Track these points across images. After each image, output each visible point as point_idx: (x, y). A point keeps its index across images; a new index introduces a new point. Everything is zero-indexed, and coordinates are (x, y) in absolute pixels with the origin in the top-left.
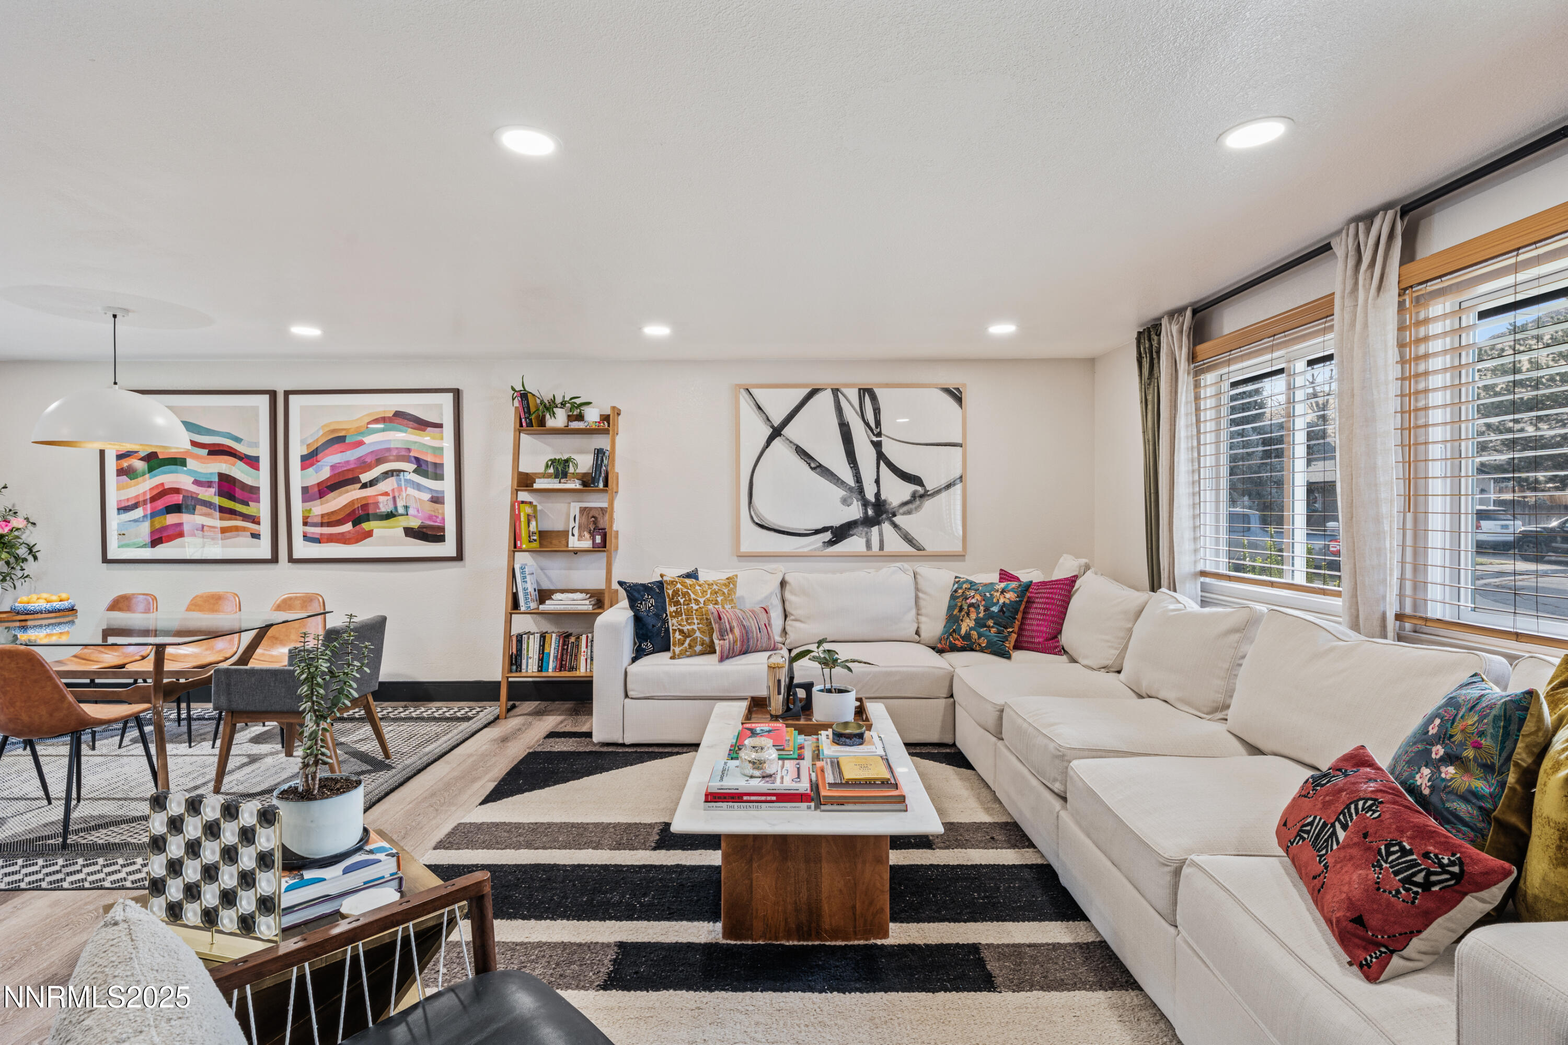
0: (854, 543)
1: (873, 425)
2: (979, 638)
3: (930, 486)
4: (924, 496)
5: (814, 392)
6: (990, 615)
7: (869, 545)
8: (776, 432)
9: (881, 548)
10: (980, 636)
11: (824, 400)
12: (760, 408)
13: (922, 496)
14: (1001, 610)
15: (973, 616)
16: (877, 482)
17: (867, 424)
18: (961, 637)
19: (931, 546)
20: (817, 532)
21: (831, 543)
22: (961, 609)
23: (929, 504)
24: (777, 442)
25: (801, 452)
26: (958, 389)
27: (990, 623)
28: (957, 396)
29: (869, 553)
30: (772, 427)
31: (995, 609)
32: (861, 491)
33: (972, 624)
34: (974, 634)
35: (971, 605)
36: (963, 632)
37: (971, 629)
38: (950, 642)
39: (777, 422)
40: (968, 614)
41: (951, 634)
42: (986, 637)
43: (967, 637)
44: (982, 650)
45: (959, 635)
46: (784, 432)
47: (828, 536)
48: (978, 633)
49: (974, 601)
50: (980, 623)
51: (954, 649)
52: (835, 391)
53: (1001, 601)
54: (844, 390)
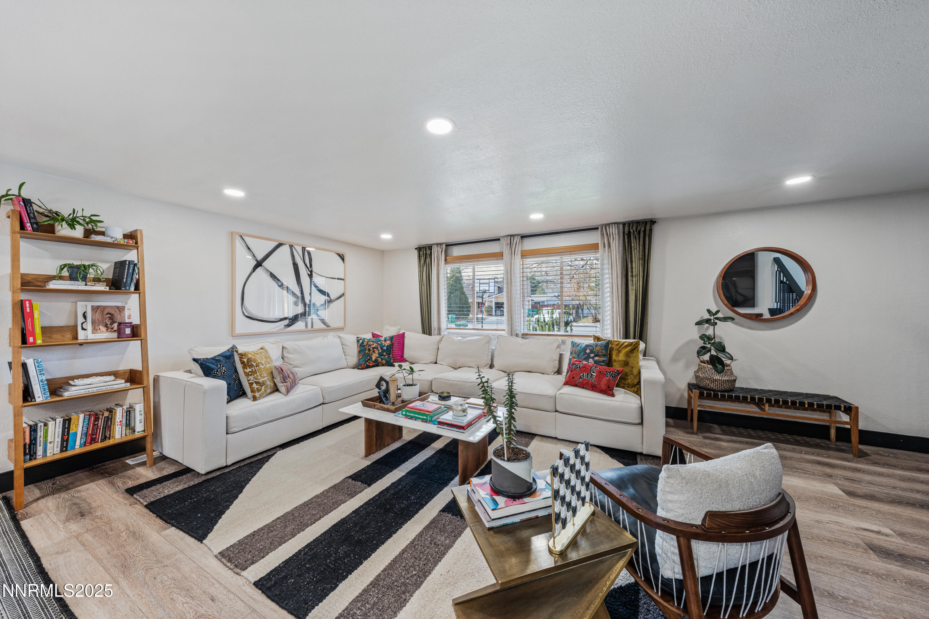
0: (299, 325)
1: (309, 266)
2: (382, 360)
3: (333, 297)
4: (330, 301)
5: (280, 245)
6: (384, 351)
7: (306, 326)
8: (259, 264)
9: (312, 327)
10: (382, 359)
11: (285, 249)
12: (249, 248)
13: (329, 302)
14: (387, 348)
15: (377, 352)
16: (310, 294)
17: (306, 265)
18: (373, 361)
19: (332, 325)
20: (281, 320)
21: (288, 326)
22: (369, 350)
23: (332, 305)
24: (259, 269)
25: (273, 276)
26: (342, 255)
27: (385, 354)
28: (342, 257)
29: (307, 330)
30: (257, 260)
31: (385, 348)
32: (303, 298)
33: (377, 355)
34: (379, 359)
35: (373, 348)
36: (373, 359)
37: (377, 357)
38: (367, 364)
39: (259, 258)
40: (374, 352)
41: (367, 361)
42: (385, 359)
43: (376, 360)
44: (383, 365)
45: (372, 361)
46: (264, 264)
47: (286, 322)
48: (381, 358)
49: (374, 346)
50: (380, 355)
51: (368, 367)
52: (291, 246)
53: (386, 345)
54: (295, 247)
